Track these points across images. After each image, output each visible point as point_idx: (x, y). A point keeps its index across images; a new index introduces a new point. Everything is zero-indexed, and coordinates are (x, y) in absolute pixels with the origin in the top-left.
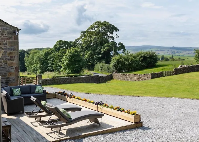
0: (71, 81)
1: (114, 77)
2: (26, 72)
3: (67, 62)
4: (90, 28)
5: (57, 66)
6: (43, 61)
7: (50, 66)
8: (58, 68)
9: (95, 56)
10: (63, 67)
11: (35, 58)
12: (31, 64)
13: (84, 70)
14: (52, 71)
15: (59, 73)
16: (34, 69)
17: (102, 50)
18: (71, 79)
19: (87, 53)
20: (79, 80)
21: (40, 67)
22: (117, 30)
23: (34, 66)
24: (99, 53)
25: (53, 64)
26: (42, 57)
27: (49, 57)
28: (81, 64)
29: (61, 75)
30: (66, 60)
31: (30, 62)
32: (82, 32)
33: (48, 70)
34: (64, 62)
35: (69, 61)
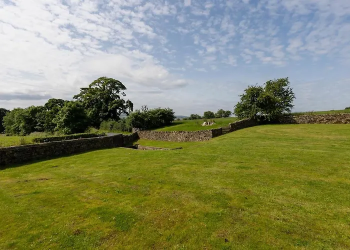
0: (79, 147)
1: (140, 136)
2: (4, 133)
3: (64, 118)
4: (94, 83)
5: (50, 126)
6: (29, 119)
7: (39, 125)
8: (51, 127)
9: (101, 114)
10: (58, 125)
11: (16, 116)
12: (11, 123)
13: (91, 128)
14: (42, 130)
15: (53, 133)
16: (15, 129)
17: (109, 107)
18: (80, 143)
19: (90, 110)
20: (95, 144)
21: (24, 127)
22: (123, 87)
23: (15, 126)
24: (106, 111)
25: (43, 123)
26: (27, 115)
27: (37, 115)
28: (85, 121)
29: (55, 136)
30: (62, 116)
31: (10, 121)
32: (83, 89)
33: (37, 130)
34: (59, 119)
35: (67, 116)
